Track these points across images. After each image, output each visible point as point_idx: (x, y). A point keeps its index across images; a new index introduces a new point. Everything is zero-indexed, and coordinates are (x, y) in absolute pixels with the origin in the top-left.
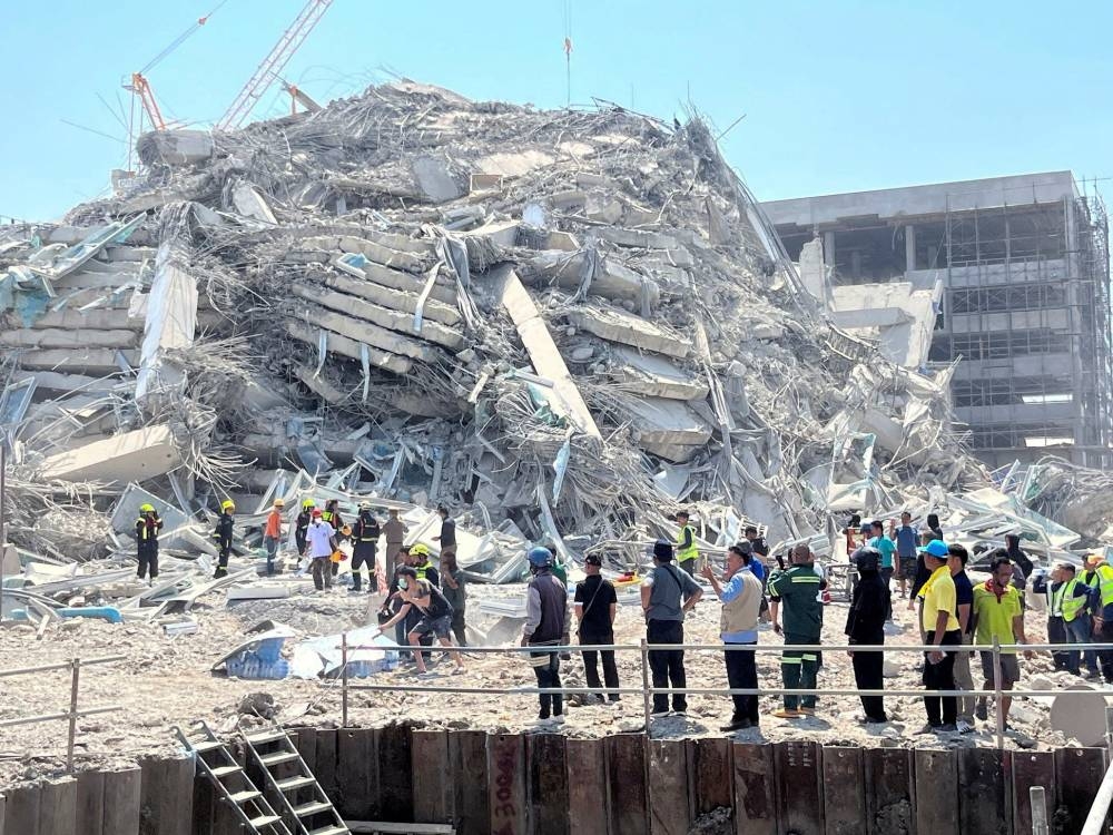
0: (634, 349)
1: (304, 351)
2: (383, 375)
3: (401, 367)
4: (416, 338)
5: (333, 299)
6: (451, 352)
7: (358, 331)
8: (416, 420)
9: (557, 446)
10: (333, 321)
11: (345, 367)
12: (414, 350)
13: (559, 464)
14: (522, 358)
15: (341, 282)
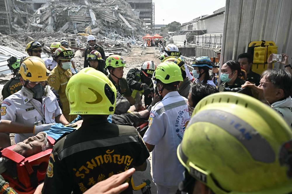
0: (131, 21)
1: (104, 20)
2: (111, 23)
3: (113, 22)
4: (114, 20)
5: (105, 16)
6: (117, 21)
7: (109, 19)
8: (113, 27)
9: (132, 31)
10: (106, 18)
11: (108, 22)
12: (114, 21)
13: (133, 32)
14: (124, 22)
15: (106, 14)
